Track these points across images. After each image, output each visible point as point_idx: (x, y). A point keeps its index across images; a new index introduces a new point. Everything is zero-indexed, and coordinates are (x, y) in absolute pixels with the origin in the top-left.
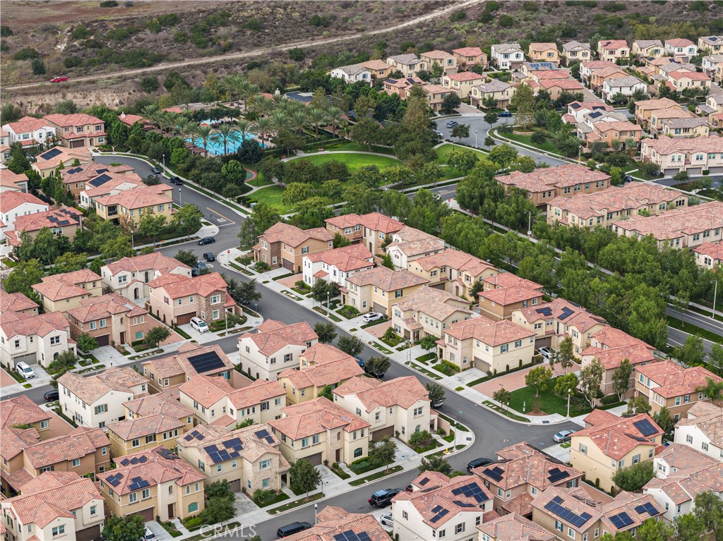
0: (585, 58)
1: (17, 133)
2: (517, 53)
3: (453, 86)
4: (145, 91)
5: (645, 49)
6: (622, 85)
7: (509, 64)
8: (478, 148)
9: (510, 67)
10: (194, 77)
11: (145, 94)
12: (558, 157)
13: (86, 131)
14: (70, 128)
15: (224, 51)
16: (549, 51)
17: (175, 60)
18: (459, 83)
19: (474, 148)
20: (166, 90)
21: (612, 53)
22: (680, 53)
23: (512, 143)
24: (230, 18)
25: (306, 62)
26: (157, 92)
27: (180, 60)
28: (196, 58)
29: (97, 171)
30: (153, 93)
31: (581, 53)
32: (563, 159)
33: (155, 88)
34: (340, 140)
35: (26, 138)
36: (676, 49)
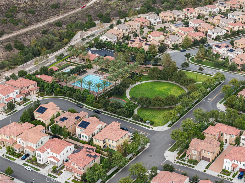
0: (183, 17)
1: (4, 96)
2: (159, 18)
3: (153, 39)
4: (8, 51)
5: (202, 11)
6: (218, 32)
7: (156, 23)
8: (194, 71)
9: (157, 24)
10: (24, 41)
11: (8, 52)
12: (228, 72)
13: (30, 88)
14: (23, 88)
15: (27, 26)
16: (170, 16)
17: (9, 33)
18: (156, 38)
19: (192, 71)
20: (15, 49)
21: (191, 14)
22: (214, 11)
23: (202, 66)
24: (18, 9)
25: (63, 27)
26: (13, 51)
27: (11, 33)
28: (17, 30)
29: (76, 118)
30: (11, 51)
31: (181, 15)
32: (230, 72)
33: (12, 49)
34: (140, 75)
35: (8, 97)
36: (212, 9)
